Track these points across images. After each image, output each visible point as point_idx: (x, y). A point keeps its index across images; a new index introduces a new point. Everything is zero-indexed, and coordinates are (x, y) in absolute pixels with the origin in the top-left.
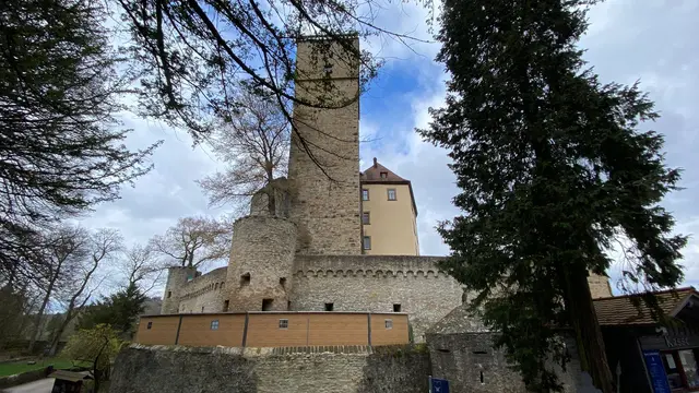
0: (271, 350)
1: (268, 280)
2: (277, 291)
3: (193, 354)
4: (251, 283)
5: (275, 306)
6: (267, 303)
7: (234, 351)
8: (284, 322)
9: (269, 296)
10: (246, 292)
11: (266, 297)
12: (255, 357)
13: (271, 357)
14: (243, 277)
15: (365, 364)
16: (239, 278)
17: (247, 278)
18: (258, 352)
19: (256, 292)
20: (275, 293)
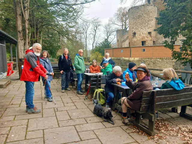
0: (138, 58)
1: (143, 34)
2: (147, 38)
3: (116, 59)
4: (136, 36)
5: (147, 43)
6: (143, 43)
7: (127, 59)
8: (144, 49)
9: (144, 40)
10: (135, 39)
11: (143, 40)
12: (133, 60)
13: (138, 61)
14: (133, 33)
15: (174, 64)
16: (132, 34)
17: (135, 34)
18: (134, 59)
19: (138, 39)
20: (146, 39)
